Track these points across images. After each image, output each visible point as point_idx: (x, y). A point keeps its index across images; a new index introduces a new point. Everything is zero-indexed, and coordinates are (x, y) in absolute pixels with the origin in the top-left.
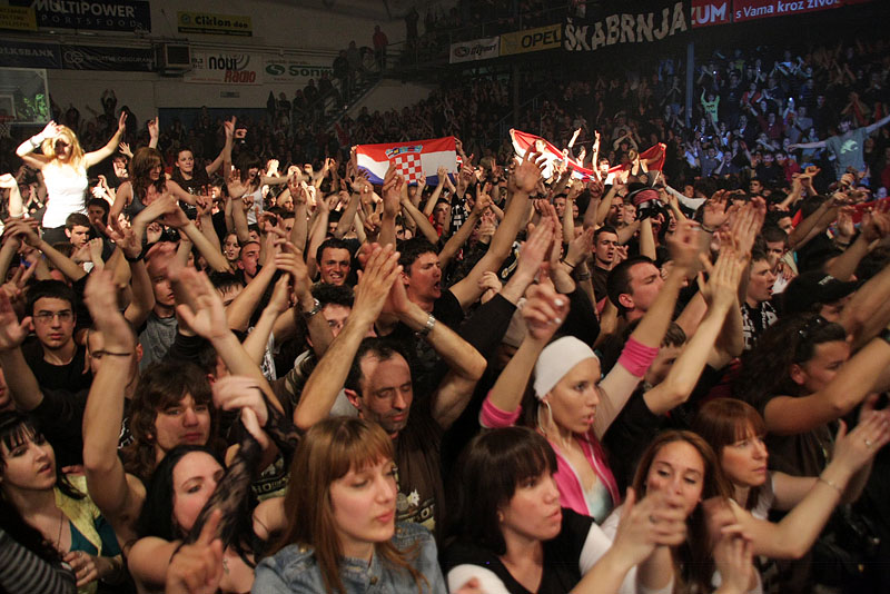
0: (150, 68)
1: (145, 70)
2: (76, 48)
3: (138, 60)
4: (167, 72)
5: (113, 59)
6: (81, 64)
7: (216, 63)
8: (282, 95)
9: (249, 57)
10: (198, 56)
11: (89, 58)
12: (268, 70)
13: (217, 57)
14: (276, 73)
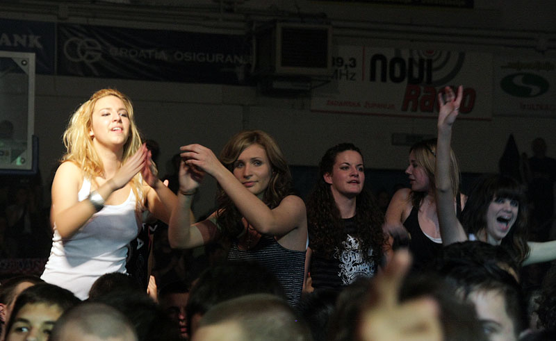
0: (241, 77)
1: (230, 79)
2: (90, 31)
3: (217, 57)
4: (276, 85)
5: (162, 55)
6: (96, 64)
7: (384, 69)
8: (539, 145)
9: (462, 56)
10: (346, 52)
11: (115, 52)
12: (507, 85)
13: (390, 54)
14: (525, 93)
